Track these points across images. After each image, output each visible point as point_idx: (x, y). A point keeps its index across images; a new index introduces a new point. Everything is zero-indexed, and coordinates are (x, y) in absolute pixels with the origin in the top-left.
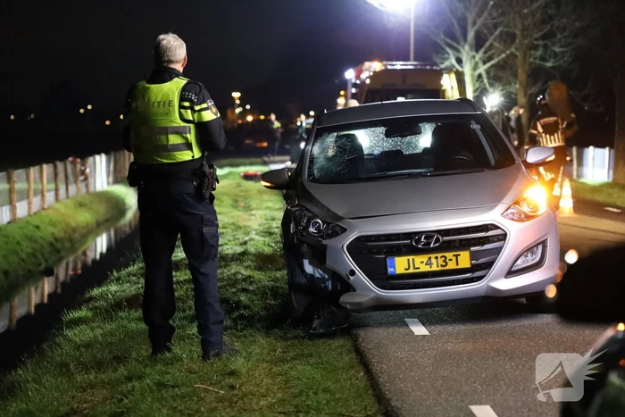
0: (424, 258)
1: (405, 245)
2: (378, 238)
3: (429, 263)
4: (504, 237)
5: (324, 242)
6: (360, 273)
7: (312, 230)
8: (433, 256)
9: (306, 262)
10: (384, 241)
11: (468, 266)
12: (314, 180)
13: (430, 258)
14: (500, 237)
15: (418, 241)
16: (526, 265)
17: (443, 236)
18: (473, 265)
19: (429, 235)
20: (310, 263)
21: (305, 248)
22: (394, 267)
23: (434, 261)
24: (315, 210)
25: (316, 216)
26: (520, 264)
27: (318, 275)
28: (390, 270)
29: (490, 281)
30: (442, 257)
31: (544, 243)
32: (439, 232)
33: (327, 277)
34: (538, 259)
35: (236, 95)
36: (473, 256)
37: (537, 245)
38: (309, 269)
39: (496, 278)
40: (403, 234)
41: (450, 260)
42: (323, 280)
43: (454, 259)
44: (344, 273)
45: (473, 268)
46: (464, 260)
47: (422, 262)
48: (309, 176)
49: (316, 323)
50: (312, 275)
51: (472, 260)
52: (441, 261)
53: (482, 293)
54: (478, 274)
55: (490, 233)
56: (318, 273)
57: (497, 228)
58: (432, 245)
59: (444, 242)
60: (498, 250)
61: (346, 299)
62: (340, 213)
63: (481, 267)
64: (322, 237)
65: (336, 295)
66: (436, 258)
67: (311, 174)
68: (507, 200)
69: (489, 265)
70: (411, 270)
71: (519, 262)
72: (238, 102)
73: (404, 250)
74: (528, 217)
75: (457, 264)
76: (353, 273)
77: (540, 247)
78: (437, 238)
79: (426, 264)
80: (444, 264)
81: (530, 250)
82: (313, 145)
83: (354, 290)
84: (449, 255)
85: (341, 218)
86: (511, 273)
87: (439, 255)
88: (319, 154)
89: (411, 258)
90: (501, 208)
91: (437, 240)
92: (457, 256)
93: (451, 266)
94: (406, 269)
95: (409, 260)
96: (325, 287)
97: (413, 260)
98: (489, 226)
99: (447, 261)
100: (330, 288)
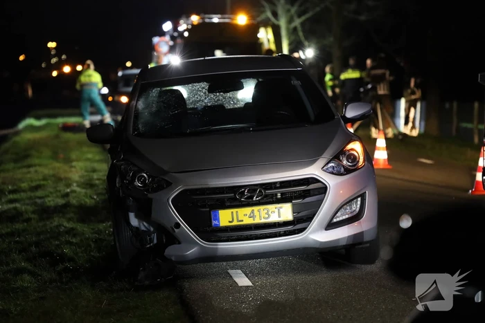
0: (248, 210)
1: (228, 199)
2: (203, 191)
3: (252, 216)
4: (323, 190)
5: (150, 196)
6: (185, 226)
7: (137, 183)
8: (256, 209)
10: (208, 195)
11: (291, 218)
12: (140, 135)
13: (253, 210)
14: (320, 191)
15: (242, 195)
17: (265, 189)
18: (295, 218)
19: (252, 188)
20: (136, 216)
21: (130, 201)
22: (218, 219)
23: (256, 213)
25: (141, 170)
26: (340, 216)
27: (143, 228)
28: (214, 223)
29: (310, 233)
31: (363, 196)
32: (262, 185)
33: (152, 229)
34: (357, 211)
35: (52, 45)
36: (295, 209)
37: (356, 198)
38: (134, 221)
39: (316, 231)
40: (227, 187)
41: (273, 212)
42: (148, 232)
43: (276, 211)
44: (169, 225)
45: (296, 221)
46: (285, 212)
47: (245, 215)
48: (134, 130)
49: (141, 275)
50: (137, 228)
51: (294, 212)
52: (263, 214)
54: (298, 226)
55: (311, 187)
56: (144, 226)
57: (317, 181)
58: (254, 199)
59: (267, 195)
60: (319, 203)
61: (172, 251)
62: (166, 168)
63: (302, 220)
64: (147, 191)
65: (161, 247)
66: (259, 211)
67: (136, 128)
68: (328, 155)
69: (309, 219)
70: (235, 223)
71: (339, 214)
72: (53, 52)
73: (227, 203)
74: (348, 171)
75: (279, 217)
76: (178, 225)
77: (359, 199)
78: (260, 191)
79: (250, 217)
80: (267, 216)
81: (349, 202)
82: (138, 100)
83: (179, 243)
84: (272, 208)
85: (166, 173)
86: (331, 226)
87: (262, 208)
88: (143, 109)
89: (234, 210)
90: (321, 162)
91: (260, 193)
92: (279, 208)
93: (274, 218)
94: (230, 222)
95: (232, 212)
96: (150, 239)
97: (237, 212)
98: (310, 180)
99: (270, 213)
100: (155, 241)
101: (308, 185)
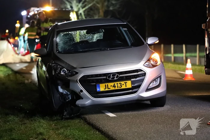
0: (112, 84)
1: (104, 79)
2: (92, 76)
4: (145, 74)
5: (69, 78)
6: (85, 92)
7: (62, 73)
8: (116, 83)
9: (59, 87)
10: (94, 77)
11: (131, 87)
12: (59, 52)
13: (115, 84)
14: (143, 75)
15: (109, 77)
16: (154, 86)
17: (120, 74)
18: (132, 87)
19: (114, 74)
20: (61, 88)
21: (59, 81)
24: (63, 65)
25: (63, 68)
26: (152, 86)
27: (65, 93)
28: (98, 89)
29: (140, 93)
30: (119, 83)
31: (160, 77)
32: (118, 73)
33: (69, 93)
34: (158, 83)
36: (133, 83)
37: (157, 78)
38: (61, 90)
39: (142, 92)
40: (103, 74)
41: (123, 85)
42: (67, 95)
43: (125, 84)
44: (78, 91)
45: (133, 88)
46: (129, 84)
47: (111, 86)
48: (57, 51)
49: (65, 113)
50: (62, 93)
51: (132, 84)
52: (119, 85)
53: (136, 98)
54: (134, 90)
55: (139, 73)
56: (65, 92)
57: (142, 70)
58: (115, 79)
59: (120, 77)
60: (142, 80)
61: (79, 102)
62: (75, 66)
63: (136, 88)
64: (67, 76)
65: (74, 101)
66: (117, 84)
68: (145, 59)
69: (139, 87)
70: (107, 89)
71: (151, 85)
73: (103, 81)
74: (154, 66)
75: (126, 86)
76: (82, 91)
77: (159, 79)
78: (117, 75)
79: (113, 87)
80: (120, 86)
81: (155, 80)
82: (56, 38)
83: (82, 99)
84: (123, 83)
85: (75, 68)
86: (148, 90)
87: (118, 83)
88: (59, 41)
89: (106, 84)
90: (143, 62)
91: (117, 76)
92: (126, 83)
93: (124, 87)
94: (104, 89)
95: (106, 85)
96: (68, 98)
97: (108, 85)
98: (138, 70)
99: (122, 85)
100: (70, 99)
101: (138, 72)
